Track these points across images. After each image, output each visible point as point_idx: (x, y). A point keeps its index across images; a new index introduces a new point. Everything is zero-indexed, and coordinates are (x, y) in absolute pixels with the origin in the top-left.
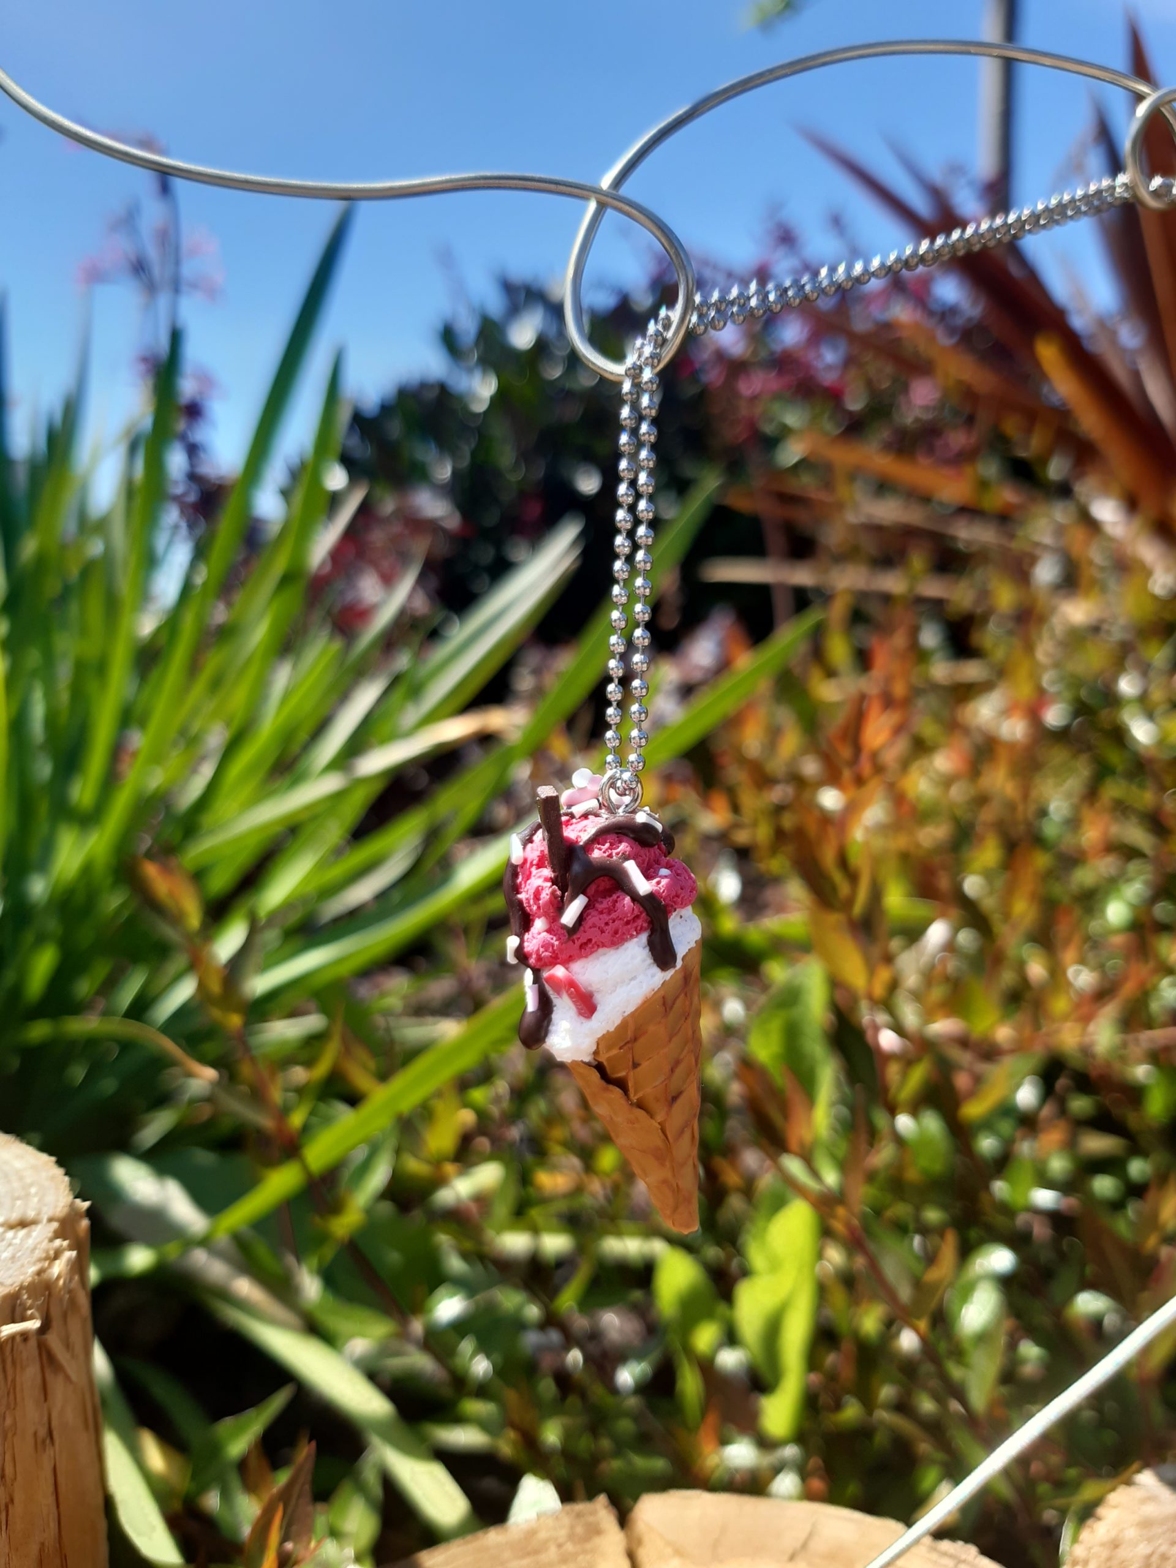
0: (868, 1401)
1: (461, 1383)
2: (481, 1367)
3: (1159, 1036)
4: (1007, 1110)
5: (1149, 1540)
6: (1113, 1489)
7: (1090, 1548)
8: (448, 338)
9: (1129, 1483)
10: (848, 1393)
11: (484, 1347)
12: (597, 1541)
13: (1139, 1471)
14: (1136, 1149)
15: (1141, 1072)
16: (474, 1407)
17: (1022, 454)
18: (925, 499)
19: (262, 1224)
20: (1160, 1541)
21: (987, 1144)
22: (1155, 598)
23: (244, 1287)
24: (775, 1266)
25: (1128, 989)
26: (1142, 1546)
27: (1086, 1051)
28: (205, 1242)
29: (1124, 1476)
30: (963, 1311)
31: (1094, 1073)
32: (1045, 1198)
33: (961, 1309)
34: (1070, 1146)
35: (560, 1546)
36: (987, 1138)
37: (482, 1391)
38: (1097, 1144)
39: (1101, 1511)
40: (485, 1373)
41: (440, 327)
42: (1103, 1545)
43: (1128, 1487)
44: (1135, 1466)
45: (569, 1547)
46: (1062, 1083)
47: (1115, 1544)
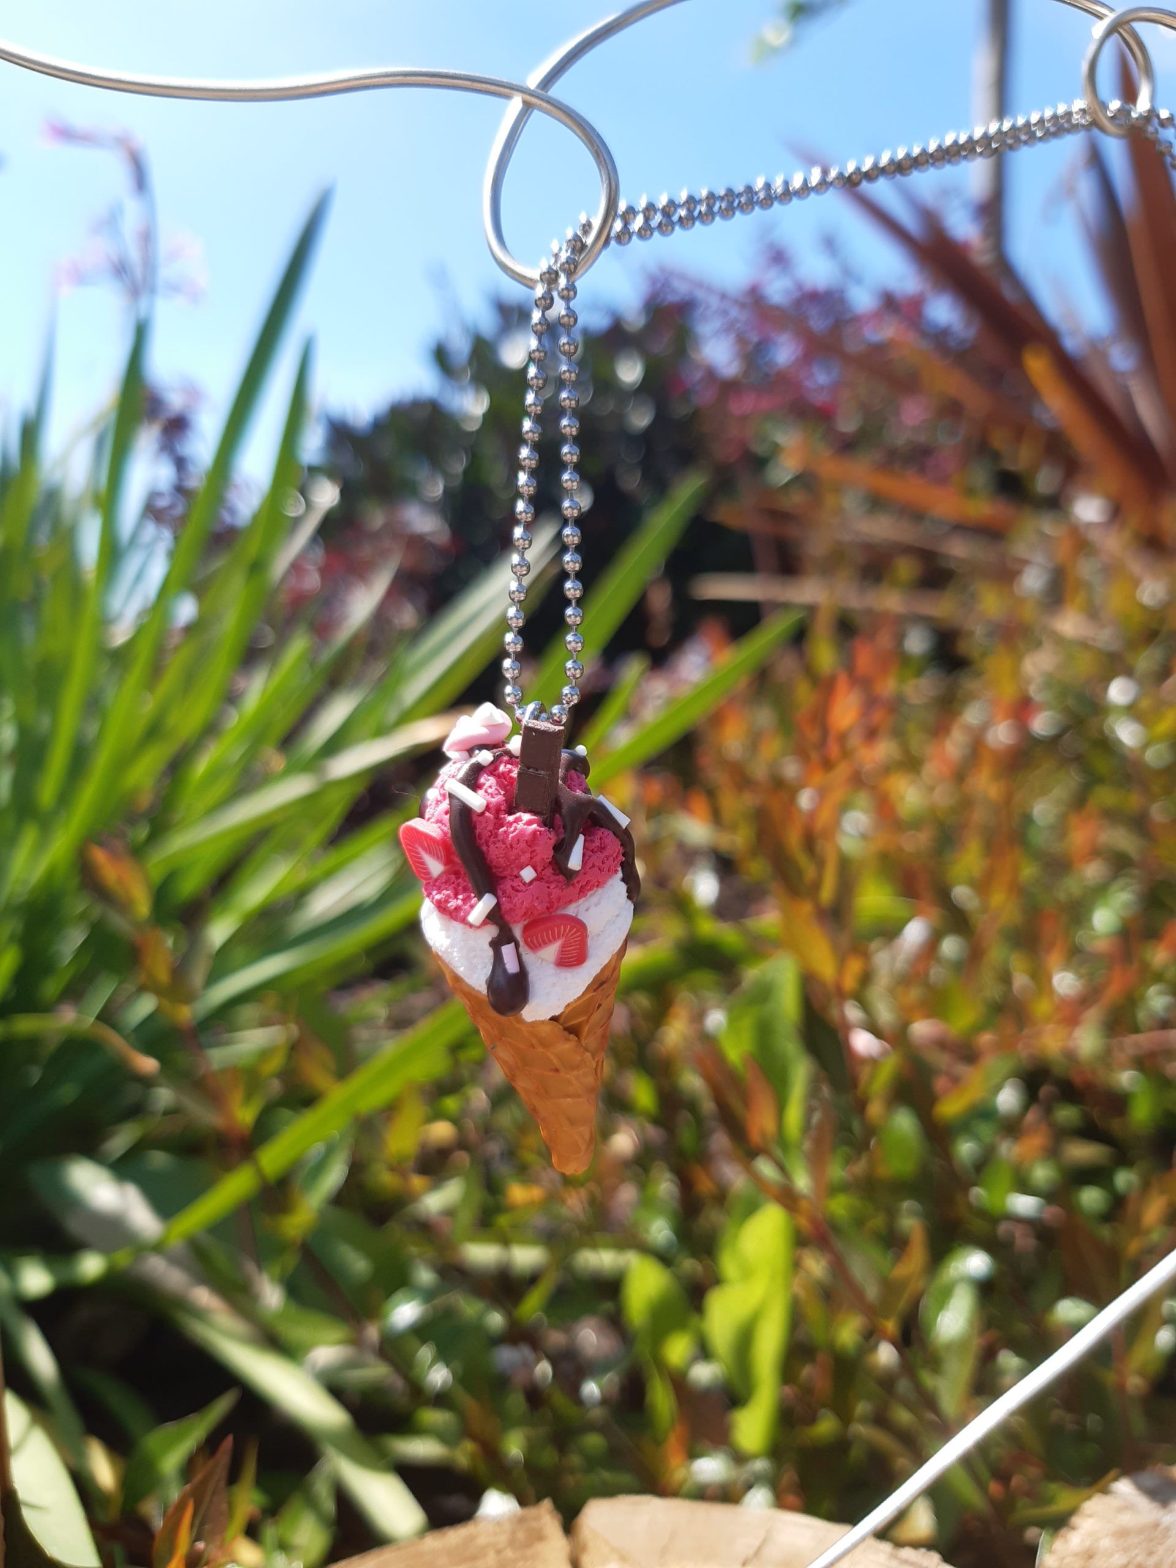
0: (845, 1416)
1: (419, 1394)
2: (439, 1376)
3: (1143, 1040)
4: (984, 1112)
5: (1126, 1550)
6: (1089, 1498)
7: (1063, 1559)
8: (441, 356)
9: (1105, 1491)
10: (824, 1406)
11: (443, 1355)
12: (539, 1547)
13: (1116, 1479)
14: (1122, 1157)
15: (1126, 1078)
16: (432, 1417)
17: (1011, 467)
18: (916, 515)
19: (219, 1228)
20: (1136, 1552)
21: (966, 1149)
22: (1144, 608)
23: (203, 1296)
24: (747, 1274)
25: (1113, 993)
26: (1117, 1556)
27: (1070, 1056)
28: (158, 1248)
29: (1102, 1483)
30: (939, 1319)
31: (1077, 1080)
32: (1024, 1204)
33: (937, 1315)
34: (1053, 1153)
35: (499, 1552)
36: (967, 1142)
37: (441, 1400)
38: (1082, 1152)
39: (1075, 1520)
40: (445, 1383)
41: (433, 345)
42: (1076, 1555)
43: (1105, 1495)
44: (1112, 1473)
45: (509, 1554)
46: (1045, 1091)
47: (1089, 1555)
